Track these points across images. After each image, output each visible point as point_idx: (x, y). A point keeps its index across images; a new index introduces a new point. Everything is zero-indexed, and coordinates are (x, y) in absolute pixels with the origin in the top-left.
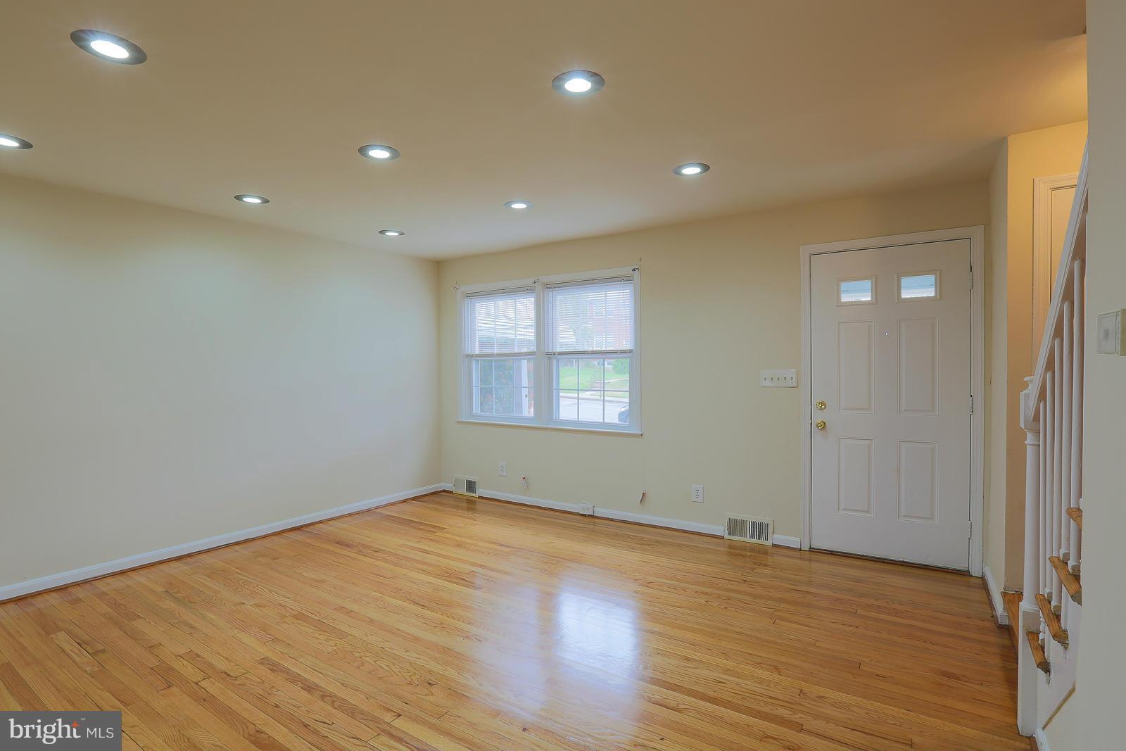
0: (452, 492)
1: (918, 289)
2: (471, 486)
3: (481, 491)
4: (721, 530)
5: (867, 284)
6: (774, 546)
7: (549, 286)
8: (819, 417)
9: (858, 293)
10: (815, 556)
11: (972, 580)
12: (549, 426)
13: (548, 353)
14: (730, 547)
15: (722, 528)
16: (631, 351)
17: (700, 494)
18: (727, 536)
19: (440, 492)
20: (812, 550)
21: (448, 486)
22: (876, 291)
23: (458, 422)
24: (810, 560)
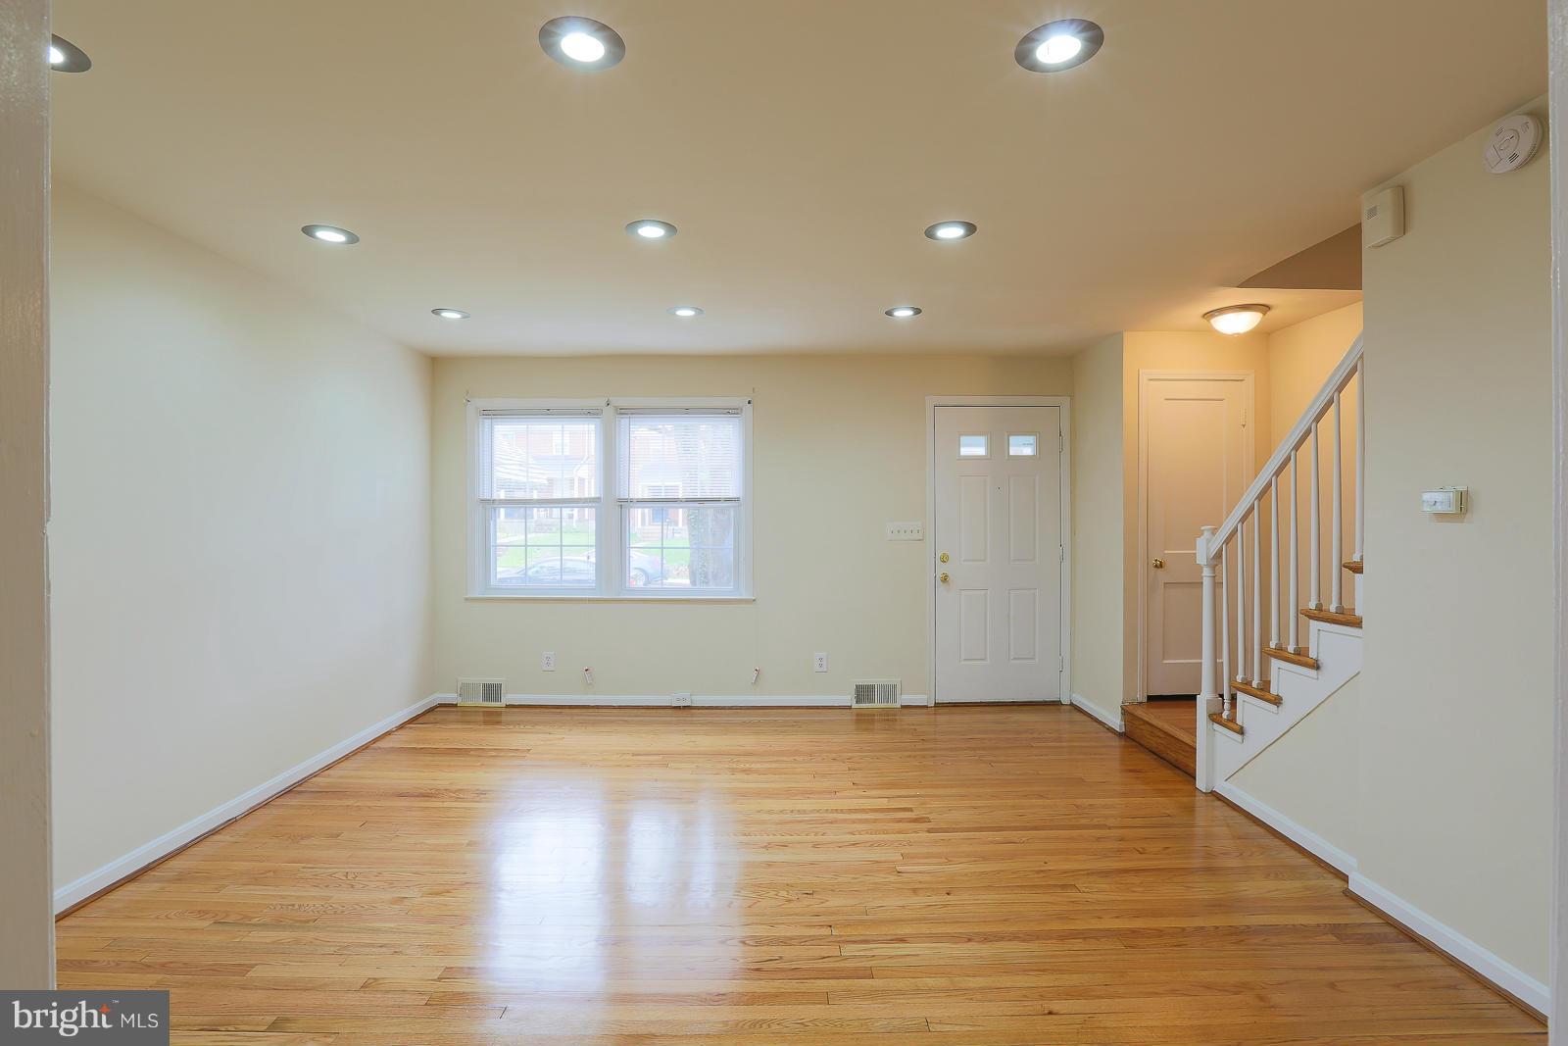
0: (455, 706)
1: (1022, 447)
2: (492, 691)
3: (508, 698)
4: (847, 699)
5: (982, 439)
6: (903, 707)
7: (622, 411)
8: (942, 569)
9: (974, 448)
10: (941, 710)
11: (1063, 707)
12: (621, 597)
13: (620, 500)
14: (857, 715)
15: (849, 697)
16: (737, 500)
17: (824, 662)
18: (855, 706)
19: (436, 707)
20: (937, 705)
21: (451, 697)
22: (990, 447)
23: (467, 599)
24: (935, 714)
